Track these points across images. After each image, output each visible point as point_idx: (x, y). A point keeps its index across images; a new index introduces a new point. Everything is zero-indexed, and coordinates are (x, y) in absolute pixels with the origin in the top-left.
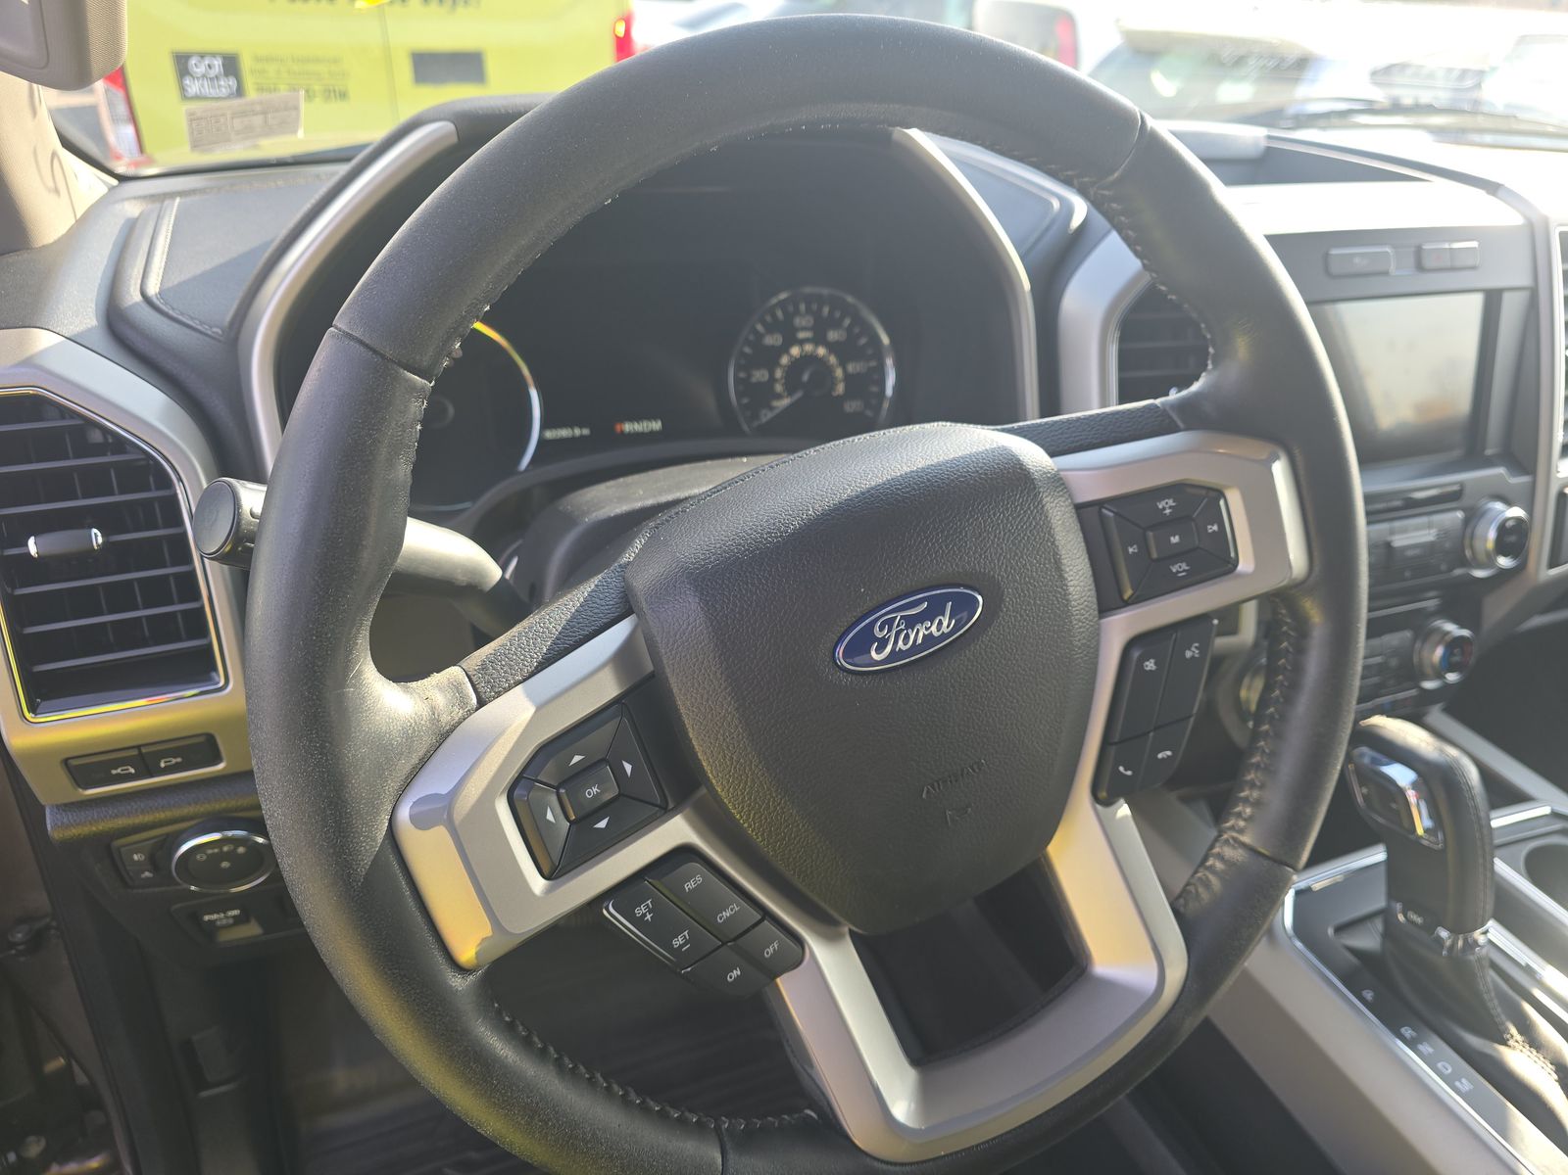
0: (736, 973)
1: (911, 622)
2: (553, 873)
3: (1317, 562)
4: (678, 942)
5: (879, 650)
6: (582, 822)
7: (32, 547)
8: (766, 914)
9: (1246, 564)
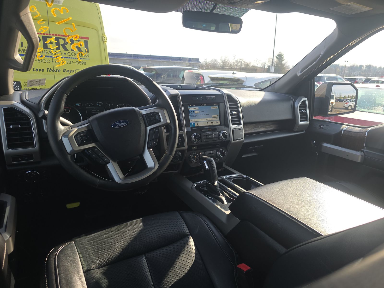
0: (101, 161)
1: (120, 123)
2: (79, 145)
3: (171, 121)
4: (94, 156)
5: (117, 126)
6: (82, 141)
7: (11, 127)
8: (105, 156)
9: (162, 121)
